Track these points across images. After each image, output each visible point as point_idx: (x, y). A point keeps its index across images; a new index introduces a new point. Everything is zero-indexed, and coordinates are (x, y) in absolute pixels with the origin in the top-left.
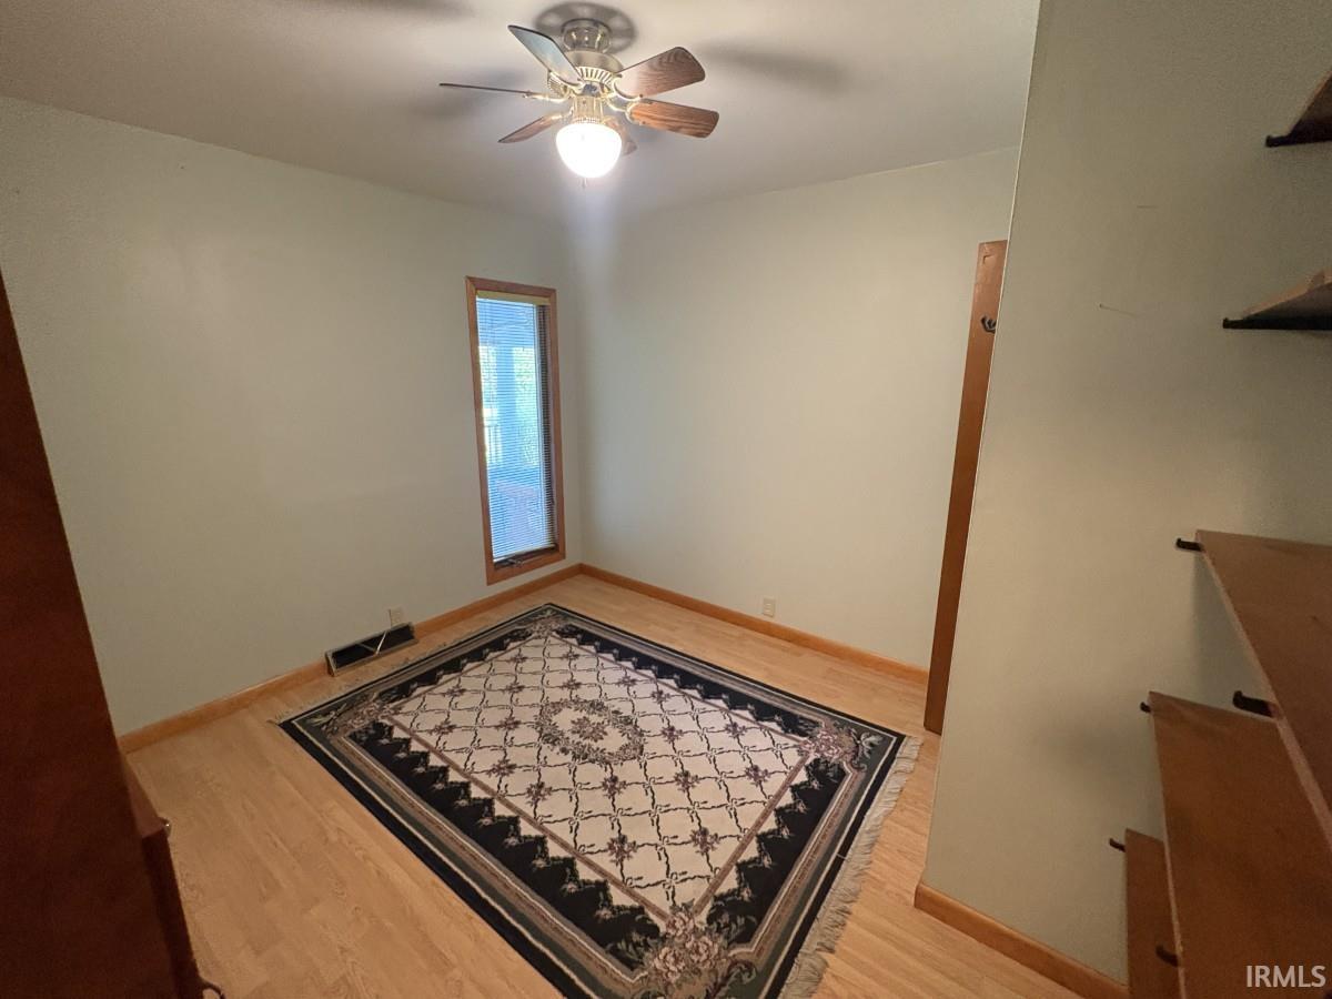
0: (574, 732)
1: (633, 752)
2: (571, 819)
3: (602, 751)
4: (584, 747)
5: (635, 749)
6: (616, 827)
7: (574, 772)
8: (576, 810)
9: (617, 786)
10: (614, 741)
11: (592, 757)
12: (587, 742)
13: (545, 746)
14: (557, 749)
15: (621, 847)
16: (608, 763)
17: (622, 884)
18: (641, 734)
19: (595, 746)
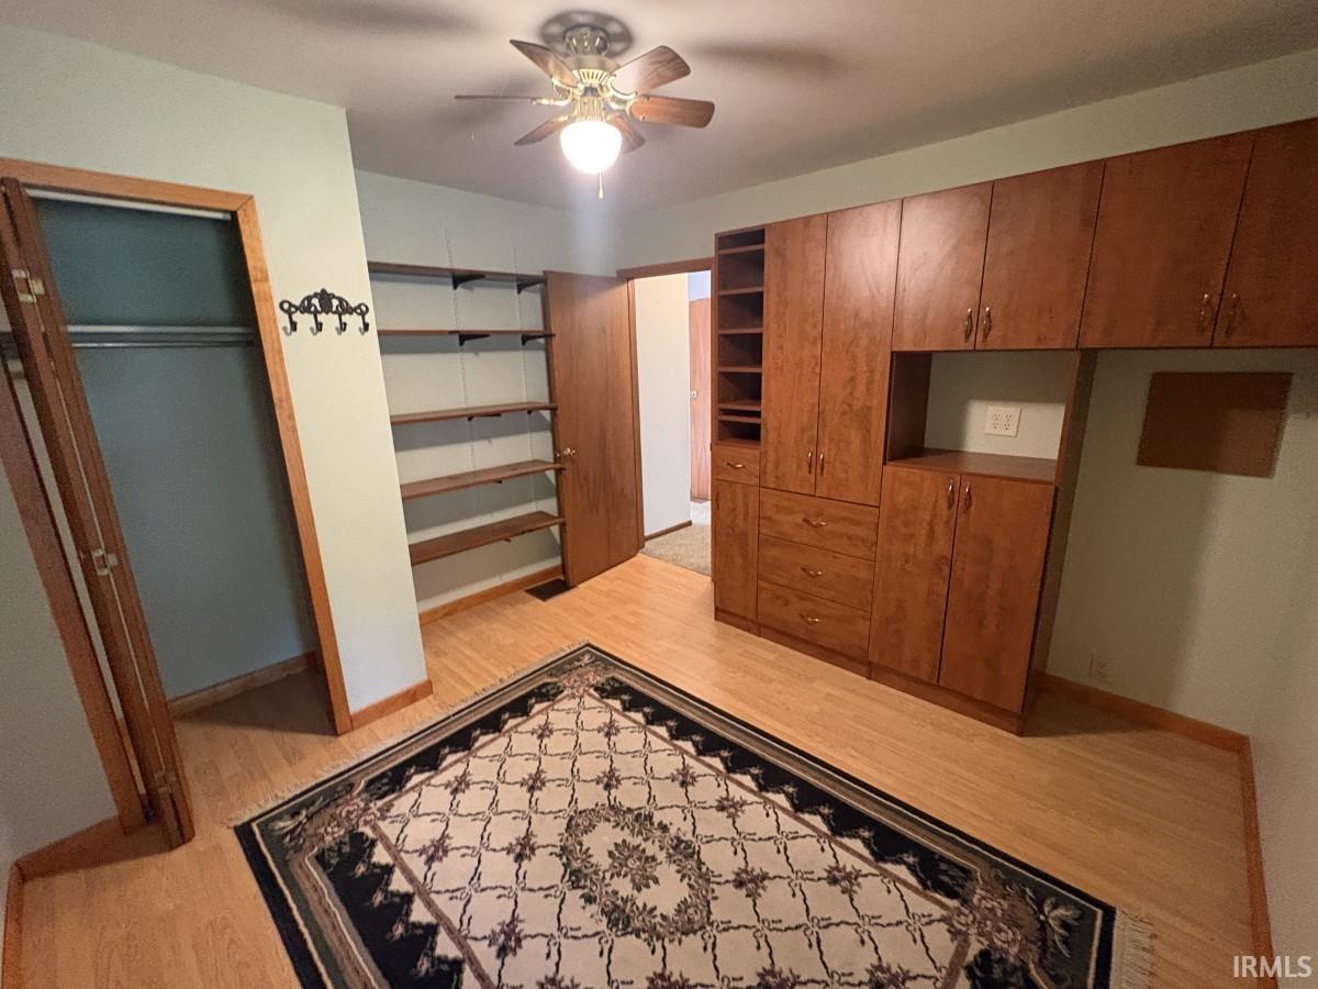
0: (654, 859)
1: (580, 821)
2: (651, 752)
3: (618, 825)
4: (640, 833)
5: (577, 825)
6: (611, 743)
7: (651, 798)
8: (646, 759)
9: (606, 780)
10: (601, 841)
11: (630, 817)
12: (638, 840)
13: (689, 837)
14: (673, 831)
15: (610, 730)
16: (612, 807)
17: (612, 709)
18: (564, 850)
19: (625, 835)
